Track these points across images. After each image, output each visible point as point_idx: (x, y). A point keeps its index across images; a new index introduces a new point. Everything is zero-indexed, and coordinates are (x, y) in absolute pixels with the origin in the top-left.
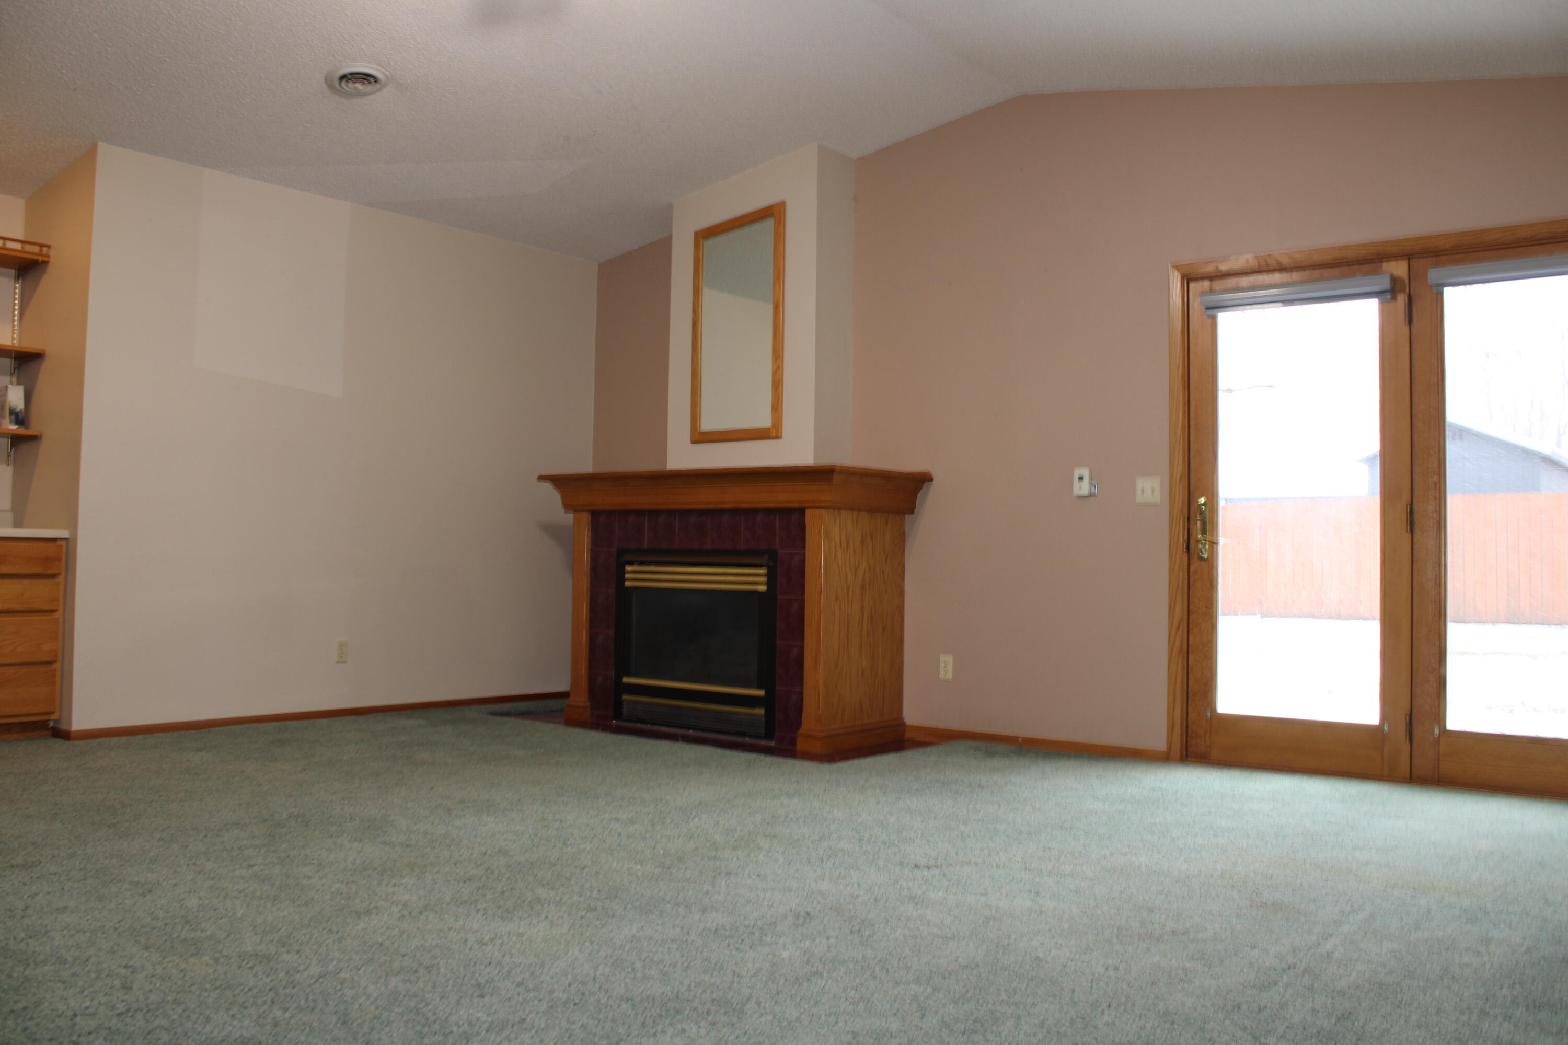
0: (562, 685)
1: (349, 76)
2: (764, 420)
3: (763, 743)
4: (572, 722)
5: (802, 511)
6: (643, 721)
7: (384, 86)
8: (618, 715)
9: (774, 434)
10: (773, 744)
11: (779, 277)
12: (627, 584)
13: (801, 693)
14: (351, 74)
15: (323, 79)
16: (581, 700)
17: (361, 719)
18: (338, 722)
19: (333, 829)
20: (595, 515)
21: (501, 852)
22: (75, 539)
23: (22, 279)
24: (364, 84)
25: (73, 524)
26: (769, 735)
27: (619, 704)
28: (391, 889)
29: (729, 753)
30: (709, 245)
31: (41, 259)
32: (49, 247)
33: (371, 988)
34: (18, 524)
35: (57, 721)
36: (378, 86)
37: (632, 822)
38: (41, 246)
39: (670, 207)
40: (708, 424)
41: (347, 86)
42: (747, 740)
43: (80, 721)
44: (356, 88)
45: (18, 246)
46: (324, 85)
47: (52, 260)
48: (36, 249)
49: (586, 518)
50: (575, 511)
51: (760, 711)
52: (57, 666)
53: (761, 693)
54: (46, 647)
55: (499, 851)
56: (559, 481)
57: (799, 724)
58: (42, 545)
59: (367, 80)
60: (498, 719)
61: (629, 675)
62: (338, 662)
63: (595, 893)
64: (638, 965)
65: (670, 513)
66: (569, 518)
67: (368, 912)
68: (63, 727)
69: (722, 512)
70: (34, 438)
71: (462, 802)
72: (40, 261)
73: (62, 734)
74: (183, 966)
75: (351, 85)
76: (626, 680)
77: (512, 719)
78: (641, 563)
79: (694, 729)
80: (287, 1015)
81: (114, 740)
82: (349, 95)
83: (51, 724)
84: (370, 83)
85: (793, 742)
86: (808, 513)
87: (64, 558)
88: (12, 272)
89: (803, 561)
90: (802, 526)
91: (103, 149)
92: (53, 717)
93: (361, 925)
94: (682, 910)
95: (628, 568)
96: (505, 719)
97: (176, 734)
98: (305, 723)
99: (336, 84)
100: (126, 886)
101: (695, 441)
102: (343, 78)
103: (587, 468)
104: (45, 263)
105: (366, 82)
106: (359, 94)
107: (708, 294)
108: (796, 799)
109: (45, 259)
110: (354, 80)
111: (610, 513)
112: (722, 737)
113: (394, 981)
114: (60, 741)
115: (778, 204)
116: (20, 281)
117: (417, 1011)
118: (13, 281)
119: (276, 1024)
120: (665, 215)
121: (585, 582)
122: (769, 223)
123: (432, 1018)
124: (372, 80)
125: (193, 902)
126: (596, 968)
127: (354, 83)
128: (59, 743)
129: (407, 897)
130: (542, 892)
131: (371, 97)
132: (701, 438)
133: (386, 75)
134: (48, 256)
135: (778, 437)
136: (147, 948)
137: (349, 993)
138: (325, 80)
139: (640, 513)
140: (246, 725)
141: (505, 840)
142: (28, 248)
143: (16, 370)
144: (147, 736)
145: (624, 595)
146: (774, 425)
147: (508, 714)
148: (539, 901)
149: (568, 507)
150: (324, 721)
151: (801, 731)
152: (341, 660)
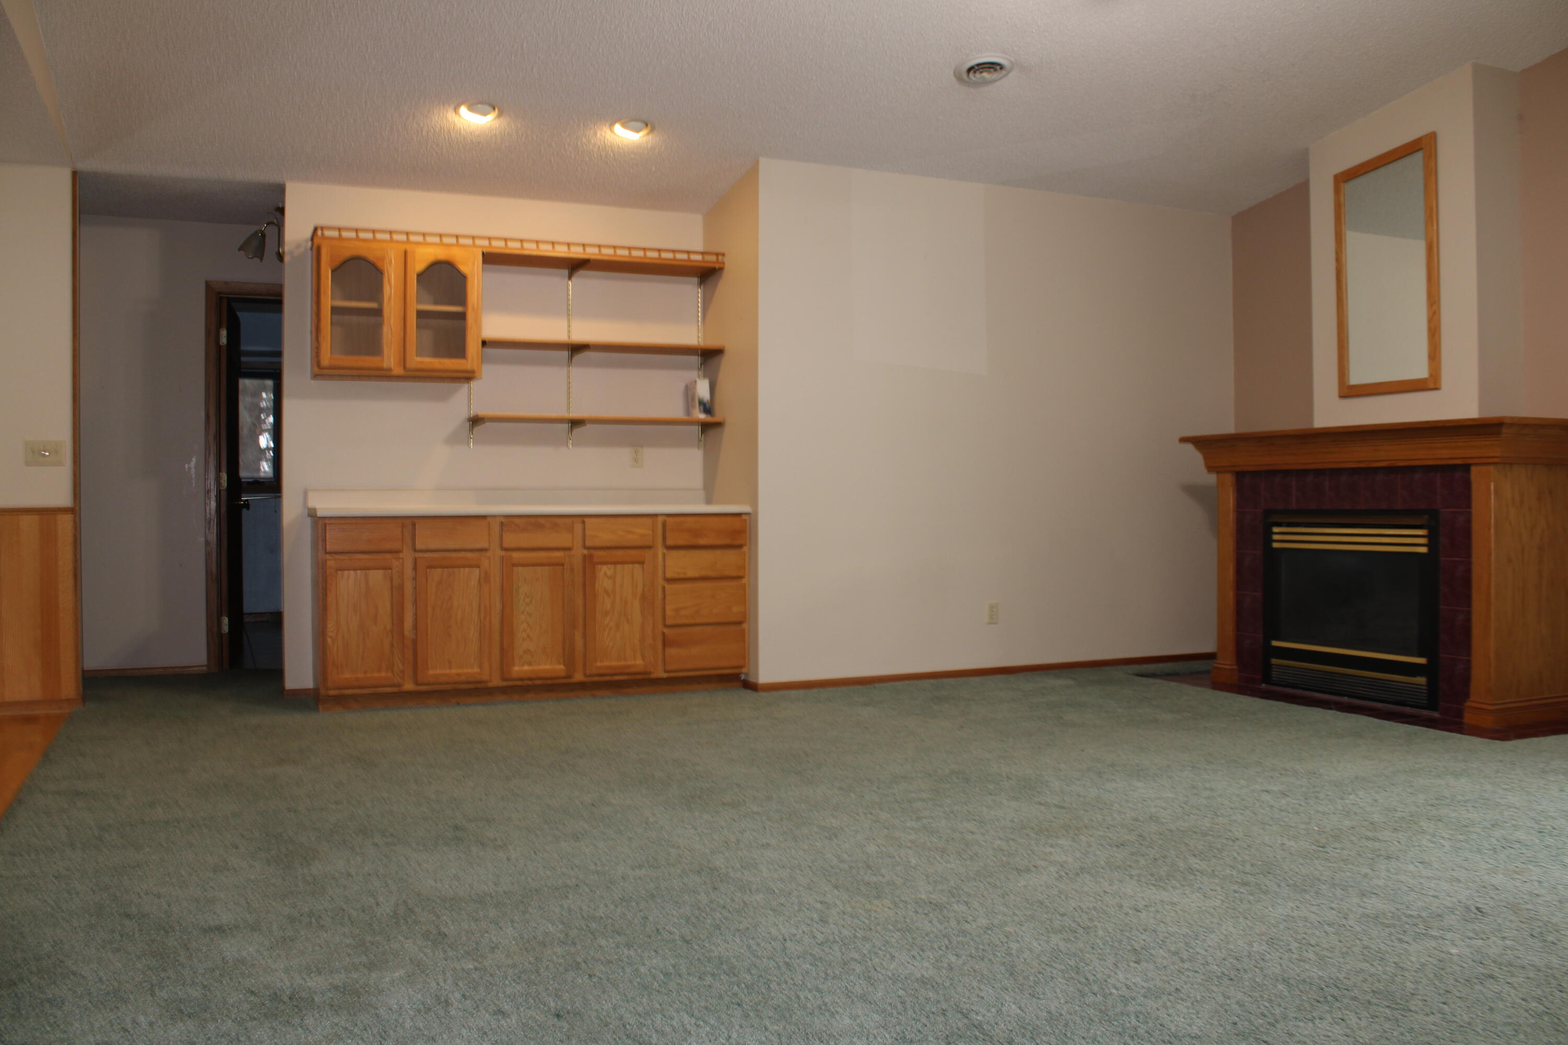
0: (1208, 646)
1: (976, 68)
2: (1421, 371)
3: (1426, 713)
4: (1218, 686)
5: (1466, 468)
6: (1294, 686)
7: (1009, 72)
8: (1267, 679)
9: (1432, 386)
10: (1436, 715)
11: (1431, 215)
12: (1275, 545)
13: (1469, 662)
14: (978, 65)
15: (952, 73)
16: (1227, 663)
17: (1012, 678)
18: (991, 680)
19: (991, 786)
20: (1240, 475)
21: (1153, 818)
22: (756, 513)
23: (704, 287)
24: (990, 72)
25: (754, 502)
26: (1432, 707)
27: (1268, 667)
28: (1048, 849)
29: (1386, 723)
30: (1349, 188)
31: (717, 266)
32: (723, 255)
33: (1035, 944)
34: (709, 501)
35: (746, 674)
36: (1004, 72)
37: (1284, 794)
38: (717, 255)
39: (1306, 152)
40: (1356, 378)
41: (974, 76)
42: (1408, 710)
43: (766, 674)
44: (983, 78)
45: (698, 257)
46: (953, 78)
47: (726, 266)
48: (713, 258)
49: (1229, 479)
50: (1218, 472)
51: (1421, 680)
52: (745, 626)
53: (1422, 661)
54: (736, 609)
55: (1151, 818)
56: (1199, 442)
57: (1466, 695)
58: (729, 519)
59: (993, 68)
60: (1145, 680)
61: (1278, 639)
62: (989, 623)
63: (1248, 868)
64: (1294, 945)
65: (1319, 472)
66: (1212, 478)
67: (1028, 870)
68: (752, 679)
69: (1376, 470)
70: (719, 425)
71: (1112, 765)
72: (717, 267)
73: (751, 686)
74: (868, 906)
75: (978, 75)
76: (1275, 643)
77: (1159, 681)
78: (1289, 525)
79: (1349, 696)
80: (960, 962)
81: (793, 693)
82: (976, 85)
83: (743, 677)
84: (995, 70)
85: (1459, 714)
86: (1474, 470)
87: (748, 531)
88: (695, 280)
89: (1469, 521)
90: (1468, 485)
91: (763, 162)
92: (744, 670)
93: (1023, 883)
94: (1339, 892)
95: (1275, 530)
96: (1151, 681)
97: (844, 689)
98: (960, 680)
99: (965, 76)
100: (816, 829)
101: (1343, 396)
102: (970, 69)
103: (1229, 428)
104: (721, 269)
105: (992, 70)
106: (986, 83)
107: (1351, 237)
108: (1463, 780)
109: (721, 266)
110: (981, 70)
111: (1255, 474)
112: (1379, 705)
113: (1055, 939)
114: (749, 691)
115: (1427, 136)
116: (702, 287)
117: (1078, 970)
118: (696, 288)
119: (951, 968)
120: (1302, 161)
121: (1230, 545)
122: (1419, 156)
123: (1091, 978)
124: (998, 68)
125: (872, 848)
126: (1250, 944)
127: (981, 72)
128: (748, 694)
129: (1064, 858)
130: (1194, 862)
131: (998, 84)
132: (1349, 392)
133: (1009, 60)
134: (724, 263)
135: (1436, 389)
136: (836, 887)
137: (1014, 946)
138: (954, 73)
139: (1286, 473)
140: (907, 682)
141: (1156, 807)
142: (708, 258)
143: (702, 366)
144: (821, 690)
145: (1272, 556)
146: (1431, 375)
147: (1153, 675)
148: (1191, 870)
149: (1210, 468)
150: (977, 680)
151: (1468, 704)
152: (993, 621)
